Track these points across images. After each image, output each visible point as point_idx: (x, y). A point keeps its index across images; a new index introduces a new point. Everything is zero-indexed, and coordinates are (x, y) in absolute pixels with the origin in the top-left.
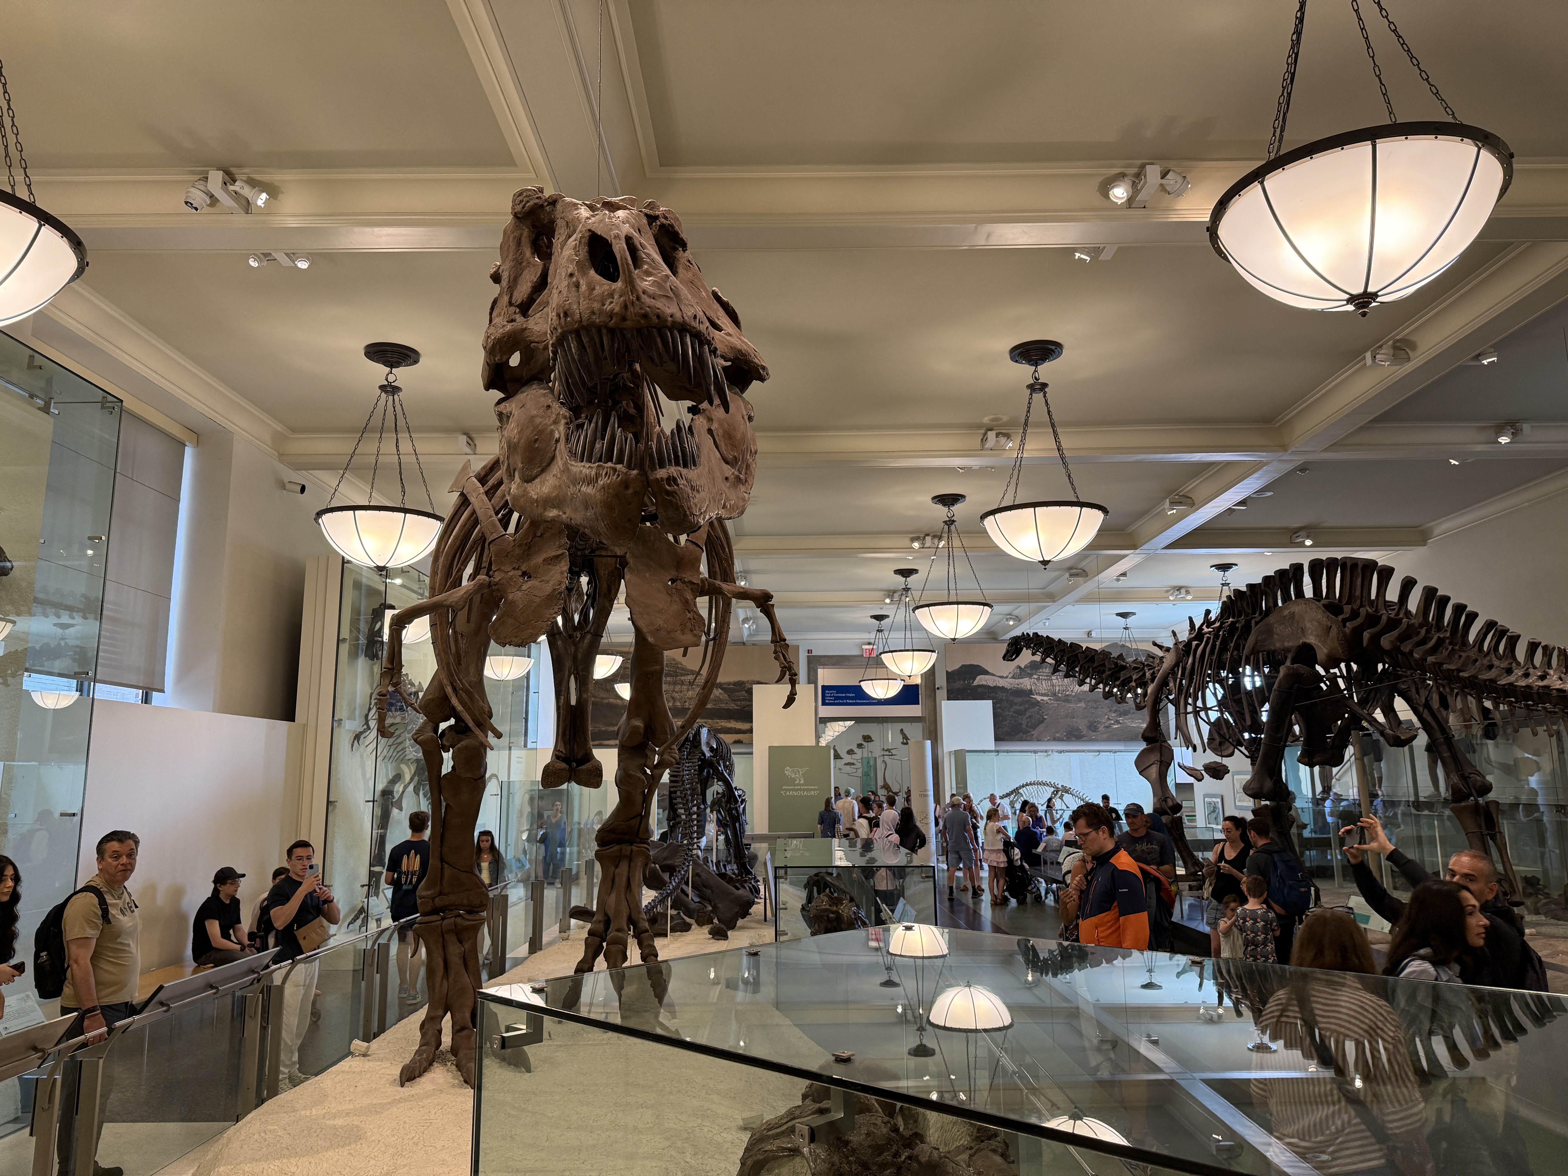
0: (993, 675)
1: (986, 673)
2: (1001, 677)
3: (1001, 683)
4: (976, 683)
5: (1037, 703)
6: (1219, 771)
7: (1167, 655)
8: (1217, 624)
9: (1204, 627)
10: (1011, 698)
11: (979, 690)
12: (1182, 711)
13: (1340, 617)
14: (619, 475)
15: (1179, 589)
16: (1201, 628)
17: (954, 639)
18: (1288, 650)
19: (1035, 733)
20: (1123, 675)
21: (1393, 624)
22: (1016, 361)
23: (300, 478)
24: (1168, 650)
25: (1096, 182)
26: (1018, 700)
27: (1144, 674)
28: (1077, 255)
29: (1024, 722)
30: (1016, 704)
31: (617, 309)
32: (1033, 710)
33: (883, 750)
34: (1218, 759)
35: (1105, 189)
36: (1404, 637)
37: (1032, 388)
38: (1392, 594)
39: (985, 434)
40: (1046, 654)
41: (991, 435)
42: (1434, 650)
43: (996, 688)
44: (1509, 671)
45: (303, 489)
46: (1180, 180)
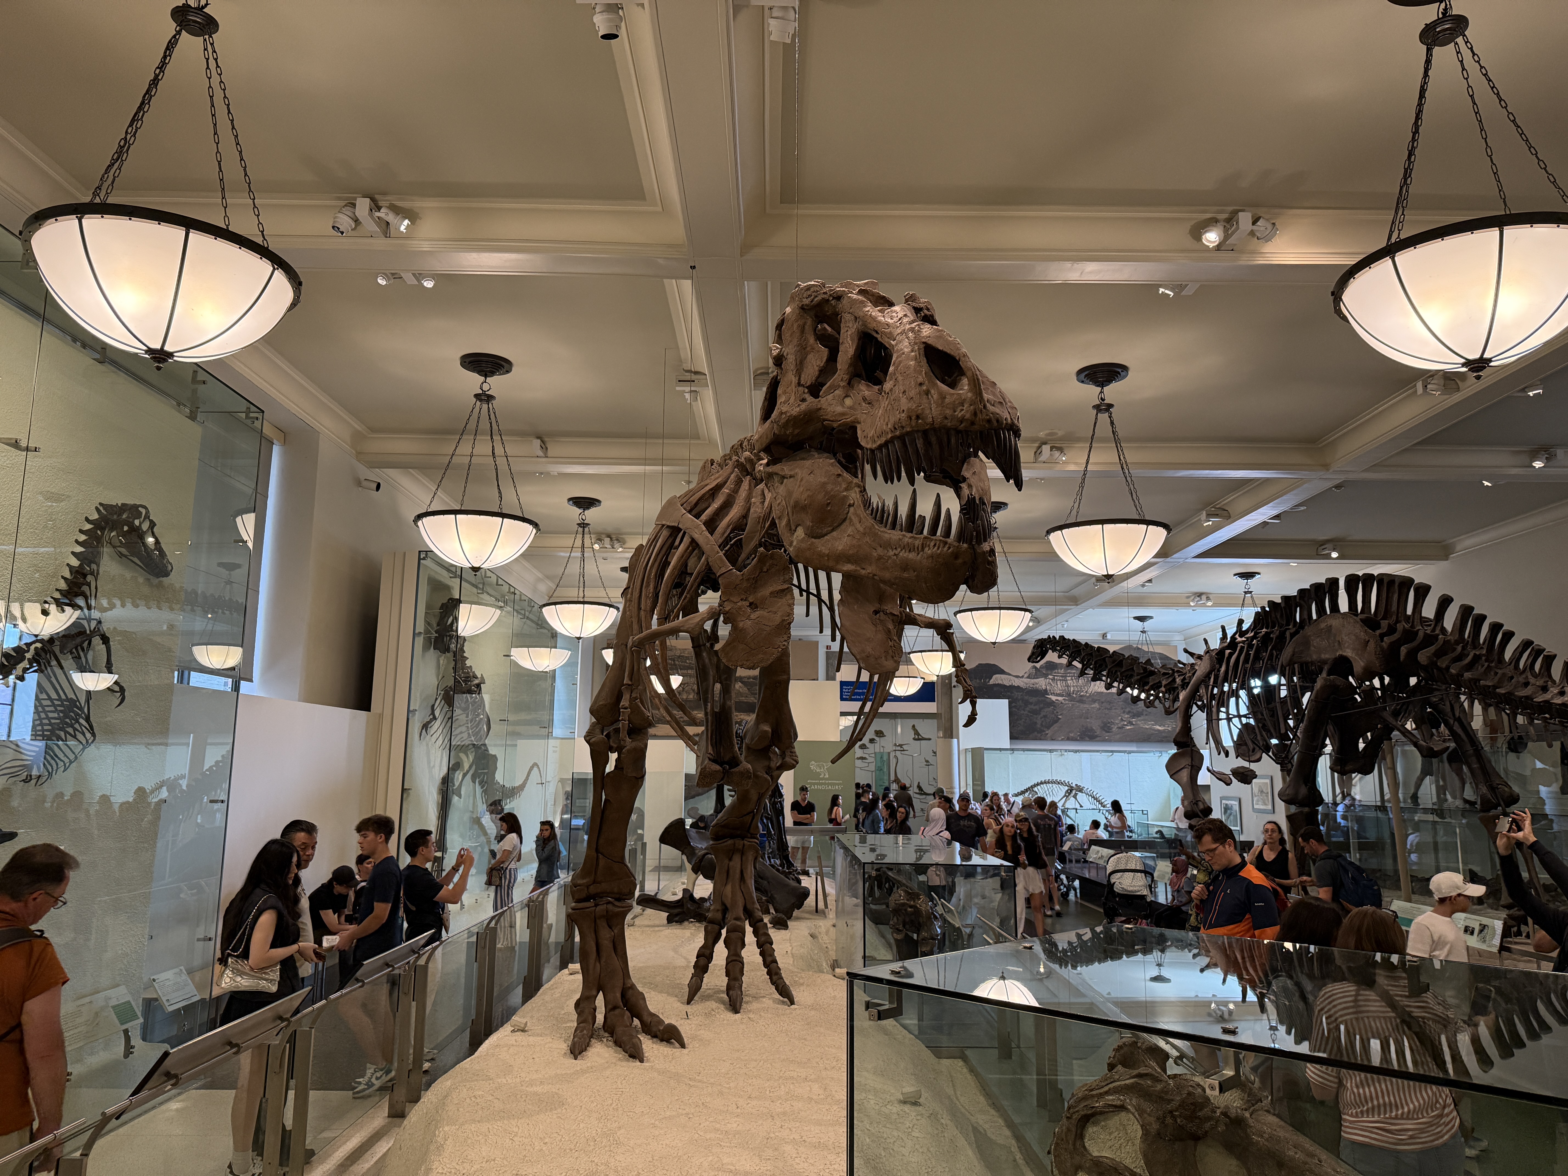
0: (1009, 674)
1: (1002, 672)
2: (1017, 677)
3: (1017, 682)
4: (992, 682)
5: (1052, 703)
6: (1247, 776)
7: (1199, 662)
8: (1251, 634)
9: (1237, 636)
10: (1026, 698)
11: (995, 689)
12: (1214, 717)
13: (1378, 632)
14: (949, 548)
15: (1200, 595)
16: (1233, 637)
17: (994, 643)
18: (1325, 662)
19: (1049, 732)
20: (1152, 680)
21: (1430, 640)
22: (1083, 382)
23: (376, 475)
24: (1200, 657)
25: (1188, 226)
26: (1033, 700)
27: (1174, 680)
28: (1161, 290)
29: (1039, 722)
30: (1031, 703)
31: (968, 416)
32: (1046, 710)
33: (895, 745)
34: (1246, 764)
35: (1197, 233)
36: (1440, 653)
37: (1098, 408)
38: (1429, 610)
39: (1040, 447)
40: (1072, 658)
41: (1046, 449)
42: (1470, 667)
43: (1012, 687)
44: (1545, 689)
45: (378, 487)
46: (1270, 227)
